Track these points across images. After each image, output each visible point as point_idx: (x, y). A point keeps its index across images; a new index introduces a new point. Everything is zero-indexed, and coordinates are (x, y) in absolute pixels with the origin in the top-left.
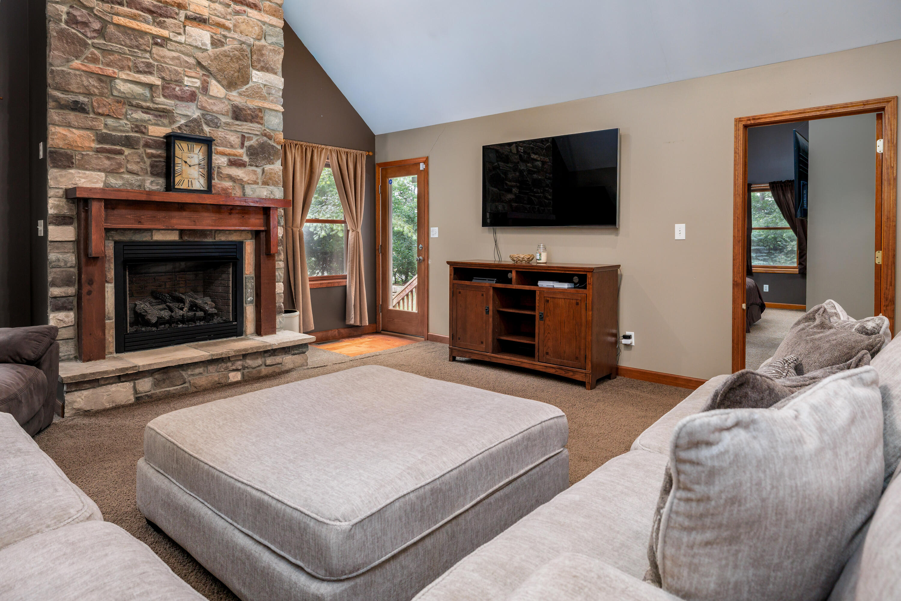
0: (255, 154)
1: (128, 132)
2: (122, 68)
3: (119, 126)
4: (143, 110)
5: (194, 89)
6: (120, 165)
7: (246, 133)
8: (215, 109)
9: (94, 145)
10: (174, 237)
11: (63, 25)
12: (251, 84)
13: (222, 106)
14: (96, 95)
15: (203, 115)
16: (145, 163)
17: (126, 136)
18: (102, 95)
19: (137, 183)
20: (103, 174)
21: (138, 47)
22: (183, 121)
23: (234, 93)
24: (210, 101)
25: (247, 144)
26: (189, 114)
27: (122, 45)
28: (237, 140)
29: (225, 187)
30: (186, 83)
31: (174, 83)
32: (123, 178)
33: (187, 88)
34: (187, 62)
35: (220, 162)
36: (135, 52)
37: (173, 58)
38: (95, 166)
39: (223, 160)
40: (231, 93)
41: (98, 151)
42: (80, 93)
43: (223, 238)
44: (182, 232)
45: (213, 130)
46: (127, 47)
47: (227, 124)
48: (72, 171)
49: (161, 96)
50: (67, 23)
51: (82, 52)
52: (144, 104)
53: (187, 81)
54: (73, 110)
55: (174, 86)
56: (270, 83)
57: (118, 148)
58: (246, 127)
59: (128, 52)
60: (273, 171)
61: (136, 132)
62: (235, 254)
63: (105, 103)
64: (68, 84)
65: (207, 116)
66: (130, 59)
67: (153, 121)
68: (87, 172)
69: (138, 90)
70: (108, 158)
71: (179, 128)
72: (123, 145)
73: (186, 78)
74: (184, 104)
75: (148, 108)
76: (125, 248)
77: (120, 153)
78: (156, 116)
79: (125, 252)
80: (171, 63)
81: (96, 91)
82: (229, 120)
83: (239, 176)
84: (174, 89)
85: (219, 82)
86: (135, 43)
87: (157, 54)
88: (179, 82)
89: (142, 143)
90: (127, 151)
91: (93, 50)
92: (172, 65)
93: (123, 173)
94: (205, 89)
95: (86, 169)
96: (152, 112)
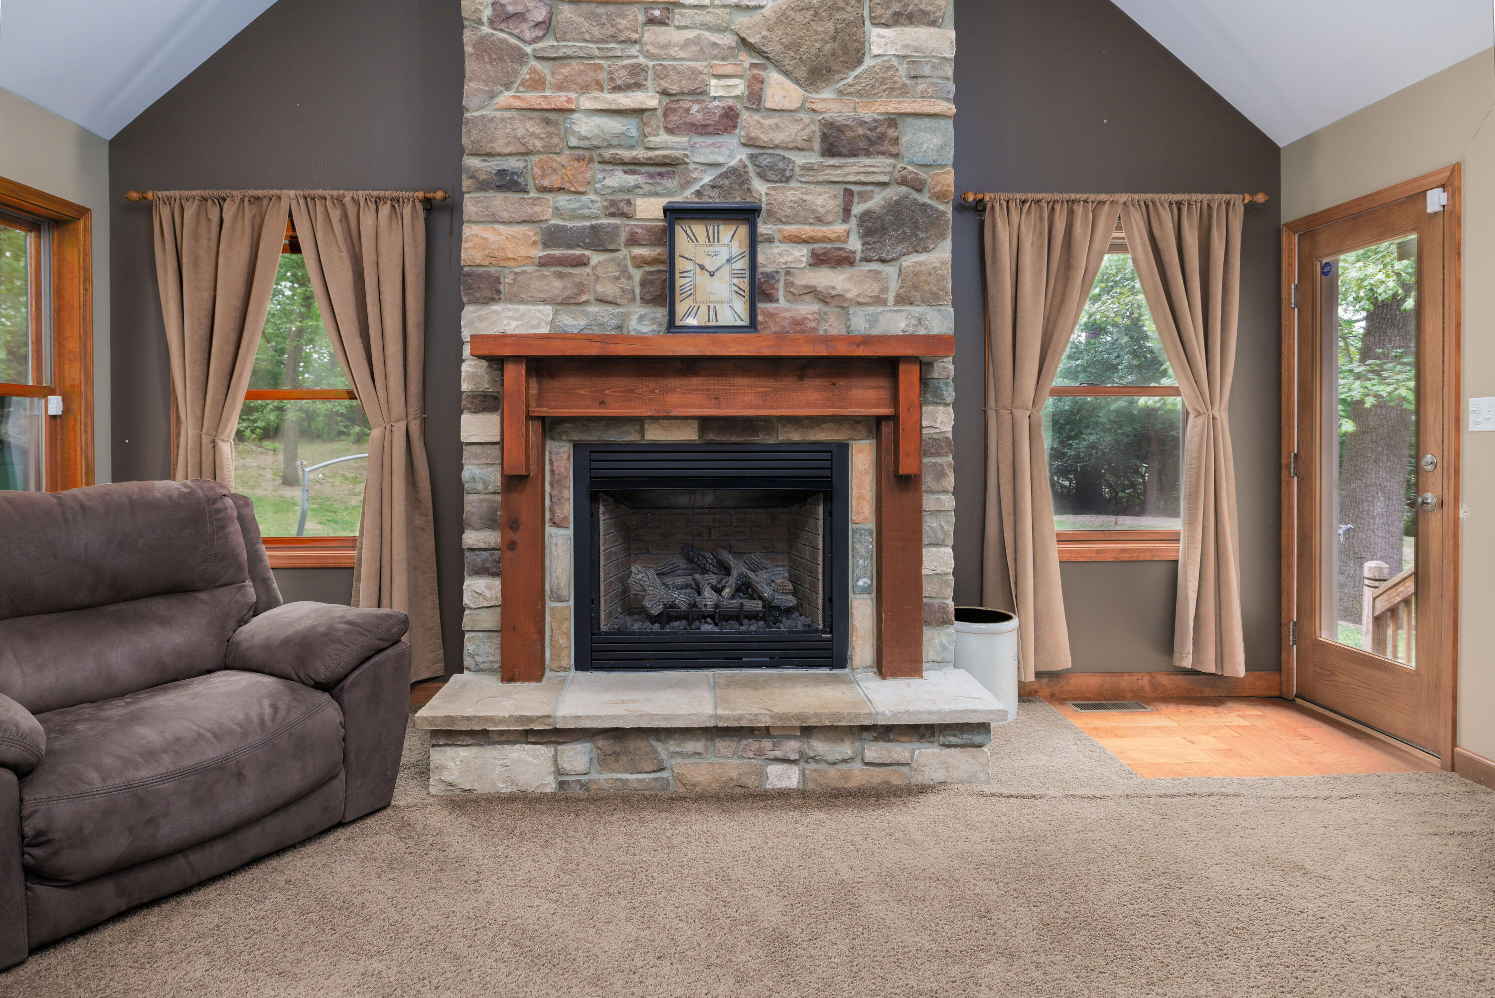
0: (877, 230)
1: (596, 218)
2: (585, 89)
3: (580, 208)
4: (626, 168)
5: (730, 102)
6: (581, 288)
7: (855, 183)
8: (779, 137)
9: (538, 252)
10: (688, 434)
11: (486, 29)
12: (868, 62)
13: (796, 128)
14: (538, 152)
15: (752, 157)
16: (630, 277)
17: (592, 227)
18: (549, 150)
19: (614, 322)
20: (549, 309)
21: (614, 38)
22: (707, 179)
23: (827, 94)
24: (767, 122)
25: (857, 209)
26: (721, 159)
27: (586, 41)
28: (832, 203)
29: (799, 317)
30: (713, 94)
31: (689, 98)
32: (586, 314)
33: (716, 103)
34: (715, 45)
35: (790, 259)
36: (610, 49)
37: (687, 43)
38: (536, 295)
39: (797, 253)
40: (817, 96)
41: (543, 263)
42: (511, 154)
43: (796, 437)
44: (705, 423)
45: (774, 189)
46: (595, 42)
47: (808, 168)
48: (497, 307)
49: (662, 131)
50: (491, 22)
51: (516, 73)
52: (626, 154)
53: (715, 88)
54: (500, 188)
55: (686, 105)
56: (917, 50)
57: (577, 252)
58: (854, 169)
59: (597, 53)
60: (923, 268)
61: (612, 215)
62: (827, 473)
63: (555, 165)
64: (492, 141)
65: (760, 158)
66: (601, 67)
67: (647, 188)
68: (522, 307)
69: (615, 125)
70: (560, 276)
71: (698, 193)
72: (587, 247)
73: (713, 82)
74: (709, 140)
75: (635, 163)
76: (595, 456)
77: (581, 262)
78: (651, 176)
79: (594, 465)
80: (682, 55)
81: (539, 144)
82: (813, 158)
83: (834, 288)
84: (687, 110)
85: (786, 74)
86: (611, 31)
87: (653, 44)
88: (699, 93)
89: (623, 237)
90: (596, 258)
91: (534, 63)
92: (681, 59)
93: (586, 302)
94: (755, 98)
95: (522, 302)
96: (643, 169)
